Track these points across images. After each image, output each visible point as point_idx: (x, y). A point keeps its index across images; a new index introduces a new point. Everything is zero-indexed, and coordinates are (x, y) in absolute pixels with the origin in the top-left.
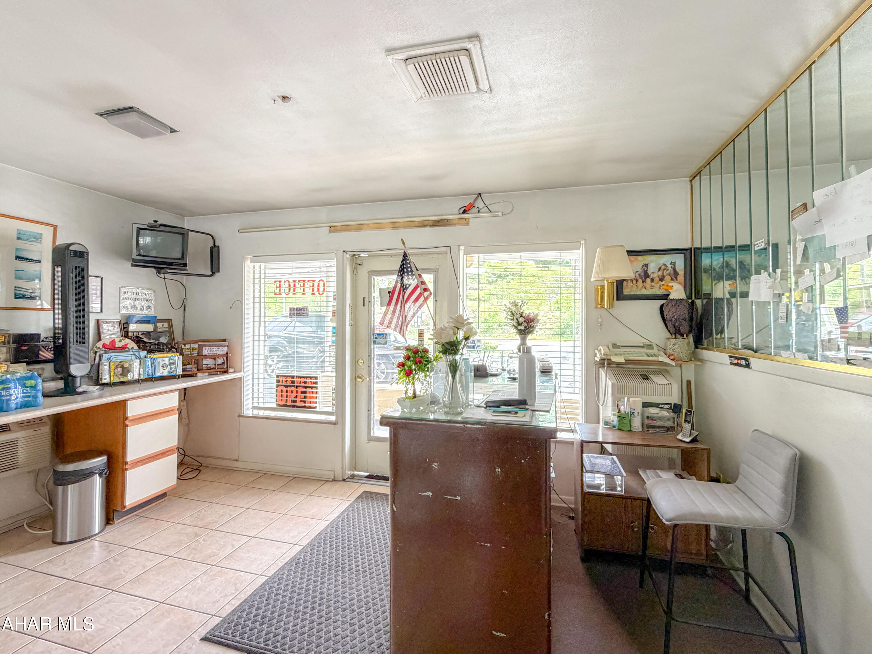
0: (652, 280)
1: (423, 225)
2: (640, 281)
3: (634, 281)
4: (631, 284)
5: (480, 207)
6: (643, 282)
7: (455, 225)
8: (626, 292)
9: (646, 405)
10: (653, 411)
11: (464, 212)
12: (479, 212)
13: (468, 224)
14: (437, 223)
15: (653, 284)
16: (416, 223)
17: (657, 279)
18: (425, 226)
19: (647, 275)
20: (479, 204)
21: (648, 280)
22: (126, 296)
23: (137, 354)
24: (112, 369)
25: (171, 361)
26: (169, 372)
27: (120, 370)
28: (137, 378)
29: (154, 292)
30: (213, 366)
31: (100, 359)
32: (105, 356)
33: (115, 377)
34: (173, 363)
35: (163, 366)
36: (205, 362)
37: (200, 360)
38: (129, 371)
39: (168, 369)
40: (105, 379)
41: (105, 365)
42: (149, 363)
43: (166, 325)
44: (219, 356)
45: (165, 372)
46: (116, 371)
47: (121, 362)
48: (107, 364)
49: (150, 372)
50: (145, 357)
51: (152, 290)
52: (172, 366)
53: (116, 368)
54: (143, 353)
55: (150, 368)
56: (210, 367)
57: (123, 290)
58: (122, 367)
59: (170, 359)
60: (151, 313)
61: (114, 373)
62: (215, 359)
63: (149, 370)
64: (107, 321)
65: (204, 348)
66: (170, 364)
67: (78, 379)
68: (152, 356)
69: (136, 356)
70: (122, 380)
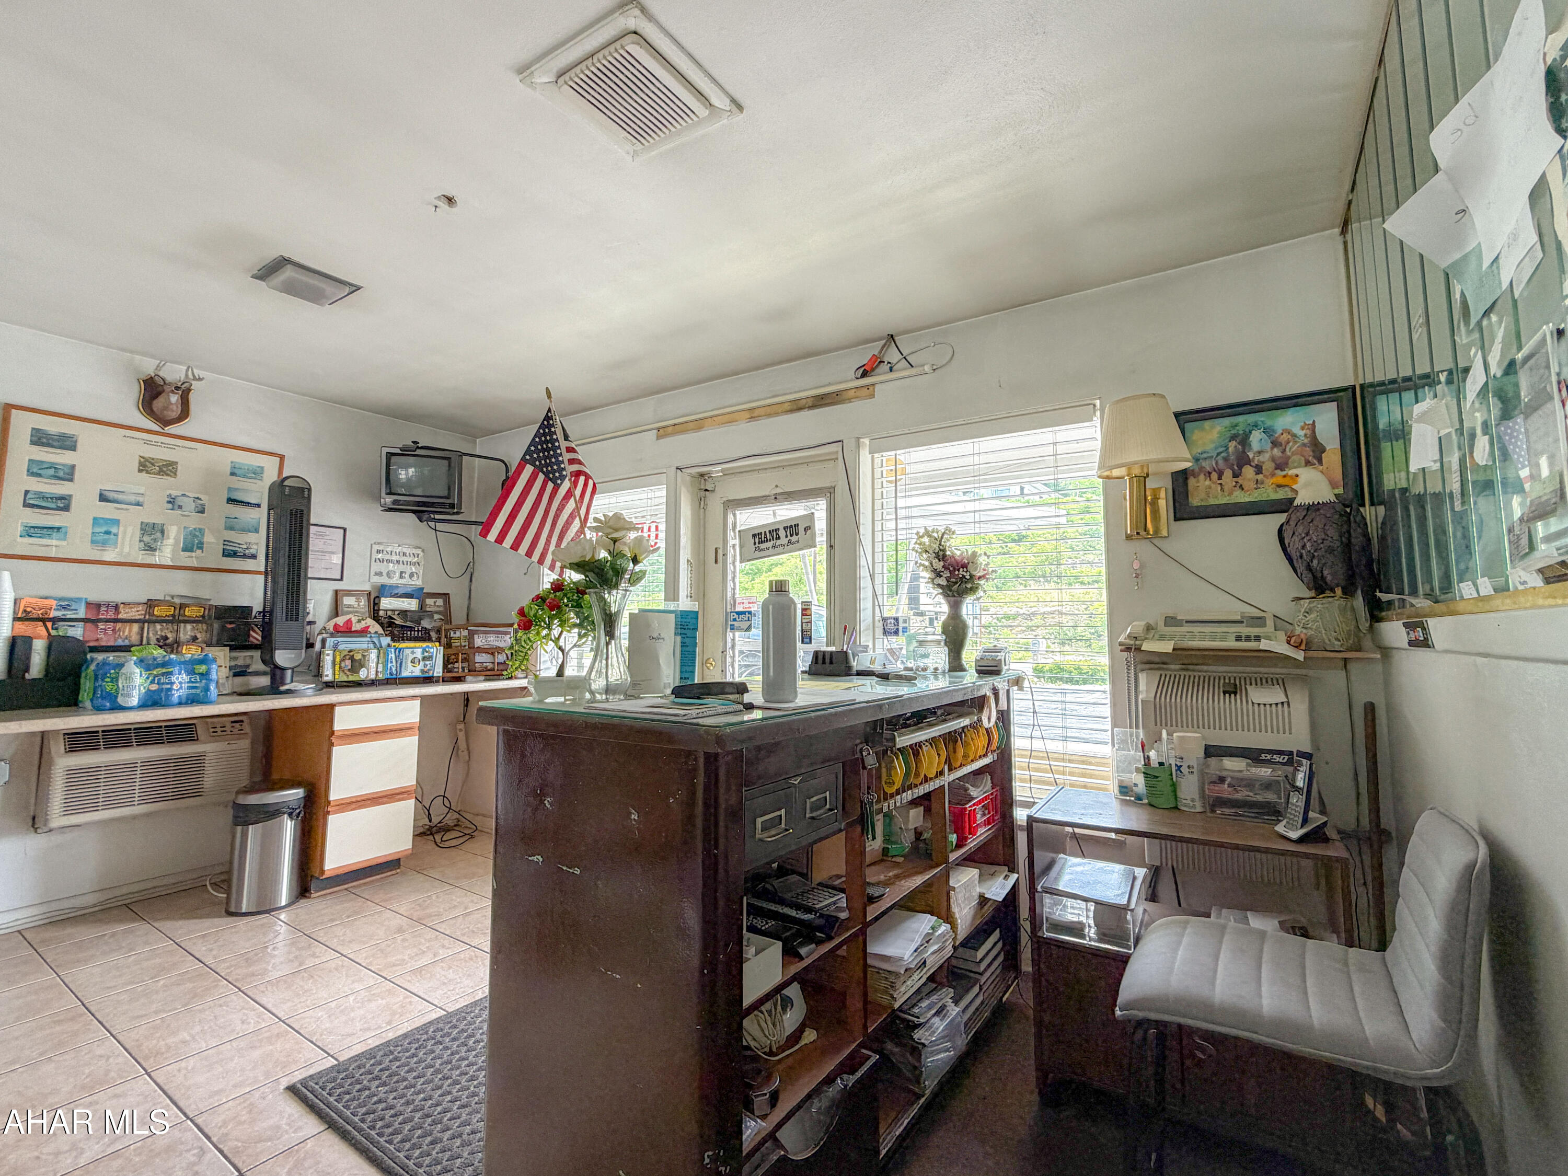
0: (1259, 469)
1: (797, 407)
2: (1228, 474)
3: (1215, 476)
4: (1208, 482)
5: (894, 361)
6: (1236, 475)
7: (849, 400)
8: (1195, 500)
9: (1211, 751)
10: (1231, 764)
11: (864, 374)
12: (891, 369)
13: (872, 396)
14: (821, 401)
15: (1260, 477)
16: (787, 406)
17: (1268, 466)
18: (800, 409)
19: (1243, 460)
20: (892, 355)
21: (1248, 471)
22: (380, 556)
23: (375, 640)
24: (338, 660)
25: (426, 654)
26: (422, 671)
27: (348, 662)
28: (372, 676)
29: (423, 551)
30: (490, 666)
31: (323, 646)
32: (330, 642)
33: (342, 674)
34: (429, 658)
35: (413, 662)
36: (480, 658)
37: (471, 656)
38: (362, 666)
39: (421, 666)
40: (327, 676)
41: (328, 655)
42: (393, 656)
43: (440, 602)
44: (500, 650)
45: (416, 671)
46: (343, 665)
47: (350, 651)
48: (331, 652)
49: (394, 669)
50: (389, 645)
51: (420, 548)
52: (427, 663)
53: (343, 660)
54: (386, 640)
55: (394, 663)
56: (486, 667)
57: (376, 547)
58: (352, 658)
59: (424, 651)
60: (418, 582)
61: (340, 668)
62: (493, 654)
63: (393, 666)
64: (349, 593)
65: (476, 636)
66: (424, 659)
67: (289, 672)
68: (397, 644)
69: (374, 643)
70: (351, 678)
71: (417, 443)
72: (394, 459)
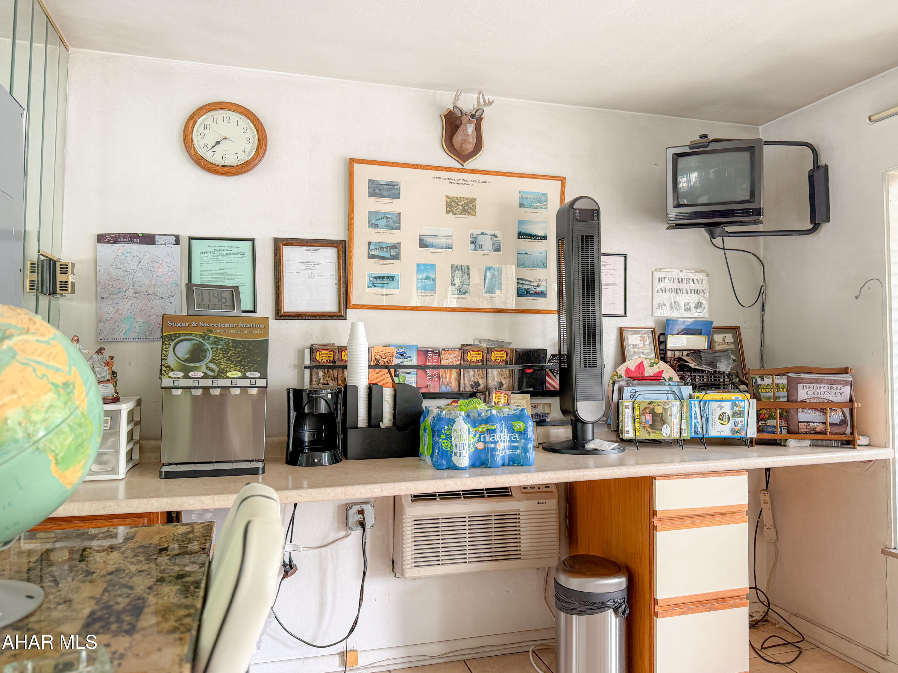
22: (663, 285)
24: (637, 414)
25: (736, 409)
26: (733, 431)
27: (649, 417)
28: (676, 435)
29: (708, 275)
30: (819, 427)
33: (642, 430)
34: (739, 414)
36: (804, 416)
37: (792, 412)
38: (664, 422)
39: (731, 425)
40: (628, 432)
41: (627, 407)
42: (698, 409)
43: (729, 338)
44: (832, 406)
45: (726, 431)
46: (643, 420)
47: (650, 403)
48: (630, 404)
49: (699, 427)
50: (691, 397)
51: (704, 272)
52: (739, 420)
53: (643, 413)
54: (687, 390)
56: (814, 429)
57: (657, 275)
58: (652, 412)
59: (734, 404)
60: (703, 314)
61: (641, 423)
62: (823, 411)
63: (697, 421)
64: (634, 331)
65: (800, 386)
66: (735, 414)
67: (590, 427)
69: (674, 393)
70: (653, 436)
71: (705, 136)
72: (682, 161)
